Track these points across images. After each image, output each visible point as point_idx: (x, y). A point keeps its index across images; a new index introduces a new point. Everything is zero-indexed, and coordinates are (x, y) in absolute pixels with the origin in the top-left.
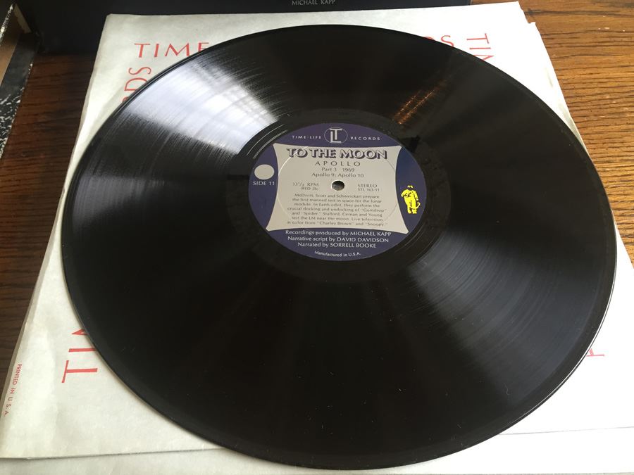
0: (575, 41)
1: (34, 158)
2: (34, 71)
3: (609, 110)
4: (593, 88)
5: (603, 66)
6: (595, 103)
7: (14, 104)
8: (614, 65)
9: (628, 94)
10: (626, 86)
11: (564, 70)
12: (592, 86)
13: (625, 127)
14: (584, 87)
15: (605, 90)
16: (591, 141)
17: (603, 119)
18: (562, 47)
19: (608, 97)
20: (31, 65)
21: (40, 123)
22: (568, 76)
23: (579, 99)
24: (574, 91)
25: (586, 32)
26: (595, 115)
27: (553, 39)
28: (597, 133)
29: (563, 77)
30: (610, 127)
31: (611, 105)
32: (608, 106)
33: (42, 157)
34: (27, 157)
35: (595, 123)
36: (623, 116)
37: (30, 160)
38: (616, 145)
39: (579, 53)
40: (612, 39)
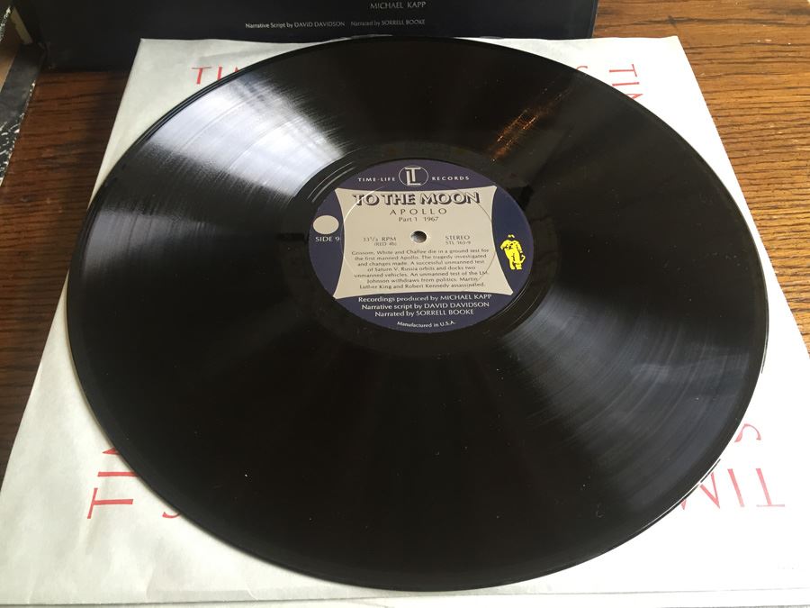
0: (728, 56)
1: (39, 203)
2: (37, 92)
3: (774, 143)
4: (754, 115)
5: (766, 87)
6: (755, 133)
7: (11, 135)
8: (778, 86)
9: (796, 123)
10: (795, 113)
11: (716, 92)
12: (753, 113)
13: (794, 163)
14: (741, 113)
15: (768, 118)
16: (752, 182)
17: (767, 153)
18: (712, 63)
19: (772, 126)
20: (34, 85)
21: (45, 159)
22: (722, 99)
23: (735, 129)
24: (730, 119)
25: (742, 44)
26: (758, 149)
27: (700, 53)
28: (760, 171)
29: (715, 102)
30: (775, 164)
31: (776, 137)
32: (772, 137)
33: (49, 202)
34: (29, 202)
35: (756, 159)
36: (791, 150)
37: (32, 206)
38: (783, 186)
39: (735, 71)
40: (776, 54)
